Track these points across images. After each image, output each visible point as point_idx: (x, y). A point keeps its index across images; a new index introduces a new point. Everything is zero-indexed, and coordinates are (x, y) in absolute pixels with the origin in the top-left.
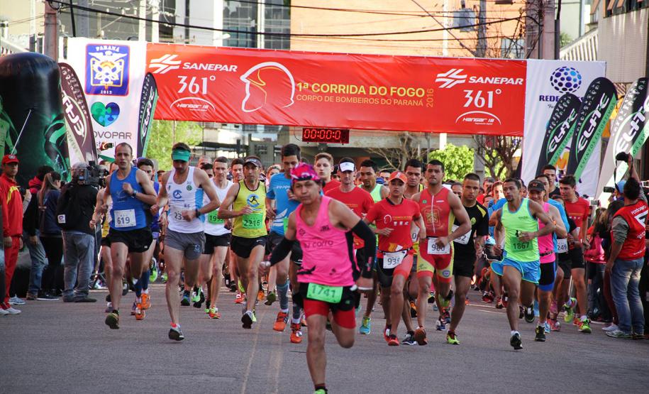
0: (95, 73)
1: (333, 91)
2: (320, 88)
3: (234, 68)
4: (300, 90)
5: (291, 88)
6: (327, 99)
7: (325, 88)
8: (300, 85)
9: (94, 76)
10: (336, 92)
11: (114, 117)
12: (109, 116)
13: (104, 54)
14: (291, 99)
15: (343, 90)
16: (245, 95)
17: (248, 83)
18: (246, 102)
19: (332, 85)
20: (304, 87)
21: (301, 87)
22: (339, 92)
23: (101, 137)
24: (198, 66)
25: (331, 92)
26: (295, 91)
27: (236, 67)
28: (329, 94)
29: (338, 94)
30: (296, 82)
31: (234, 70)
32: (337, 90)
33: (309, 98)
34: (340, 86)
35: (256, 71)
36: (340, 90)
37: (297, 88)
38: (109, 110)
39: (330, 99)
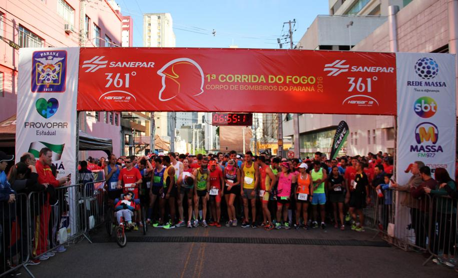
0: (39, 74)
1: (237, 80)
2: (226, 78)
3: (152, 64)
4: (209, 81)
5: (201, 79)
6: (232, 87)
7: (230, 78)
8: (208, 76)
9: (39, 77)
10: (240, 81)
11: (54, 110)
12: (50, 109)
13: (47, 59)
14: (201, 89)
15: (246, 79)
16: (162, 87)
17: (164, 76)
18: (162, 93)
19: (236, 76)
20: (212, 78)
21: (209, 78)
22: (243, 81)
23: (44, 127)
24: (122, 65)
25: (236, 81)
26: (205, 82)
27: (153, 63)
28: (234, 83)
29: (242, 83)
30: (205, 74)
31: (152, 66)
32: (241, 80)
33: (216, 87)
34: (243, 76)
35: (171, 66)
36: (243, 79)
37: (206, 79)
38: (51, 104)
39: (235, 87)
